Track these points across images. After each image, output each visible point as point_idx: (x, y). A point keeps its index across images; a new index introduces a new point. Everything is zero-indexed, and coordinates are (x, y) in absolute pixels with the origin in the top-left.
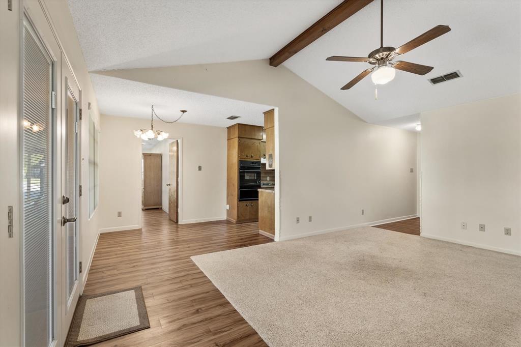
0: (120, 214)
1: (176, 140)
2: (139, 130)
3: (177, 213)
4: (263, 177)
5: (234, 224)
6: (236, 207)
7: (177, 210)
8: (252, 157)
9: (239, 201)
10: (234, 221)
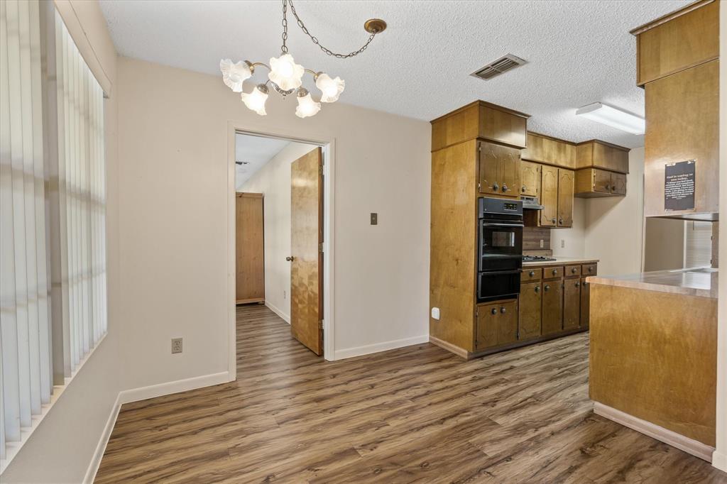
0: (177, 346)
1: (315, 147)
2: (240, 63)
3: (321, 331)
4: (527, 240)
5: (463, 361)
6: (471, 317)
7: (321, 324)
8: (504, 190)
9: (479, 301)
10: (463, 352)
